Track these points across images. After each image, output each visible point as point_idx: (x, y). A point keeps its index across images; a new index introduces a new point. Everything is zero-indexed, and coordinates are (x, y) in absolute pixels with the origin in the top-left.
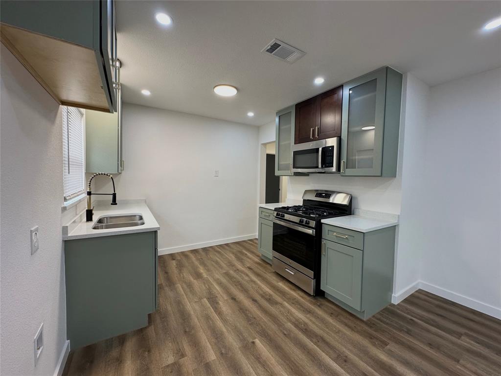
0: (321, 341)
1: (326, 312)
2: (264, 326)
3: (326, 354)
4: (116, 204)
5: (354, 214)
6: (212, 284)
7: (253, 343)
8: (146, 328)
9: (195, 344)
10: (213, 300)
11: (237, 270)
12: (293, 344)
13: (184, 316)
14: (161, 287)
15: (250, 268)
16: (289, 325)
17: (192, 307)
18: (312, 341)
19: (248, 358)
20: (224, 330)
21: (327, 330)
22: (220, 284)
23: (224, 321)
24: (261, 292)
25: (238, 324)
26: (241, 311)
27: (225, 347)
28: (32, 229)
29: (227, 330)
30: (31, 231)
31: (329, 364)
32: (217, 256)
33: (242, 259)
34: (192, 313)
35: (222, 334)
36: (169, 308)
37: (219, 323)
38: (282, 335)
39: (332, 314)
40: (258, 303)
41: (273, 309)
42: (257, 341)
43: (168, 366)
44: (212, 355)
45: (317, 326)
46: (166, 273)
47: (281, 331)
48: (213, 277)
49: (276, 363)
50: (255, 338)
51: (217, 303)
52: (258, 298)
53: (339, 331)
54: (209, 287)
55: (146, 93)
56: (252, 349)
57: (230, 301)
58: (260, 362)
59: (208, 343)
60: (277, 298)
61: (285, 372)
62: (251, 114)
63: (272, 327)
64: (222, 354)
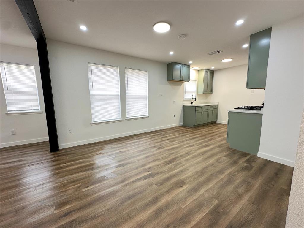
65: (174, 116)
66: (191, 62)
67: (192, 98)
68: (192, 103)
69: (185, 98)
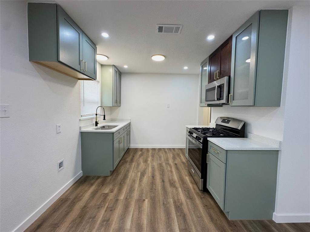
0: (183, 216)
1: (203, 203)
2: (156, 195)
3: (178, 224)
4: (105, 120)
5: (247, 137)
6: (149, 167)
7: (144, 200)
8: (108, 176)
9: (120, 190)
10: (143, 175)
11: (168, 164)
12: (163, 210)
13: (125, 177)
14: (126, 162)
15: (176, 164)
16: (171, 201)
17: (131, 175)
18: (176, 214)
19: (135, 206)
20: (136, 189)
21: (193, 213)
22: (153, 168)
23: (140, 185)
24: (171, 178)
25: (145, 189)
26: (151, 184)
27: (130, 196)
28: (57, 125)
29: (138, 189)
30: (57, 126)
31: (174, 230)
32: (163, 154)
33: (176, 158)
34: (129, 177)
35: (134, 190)
36: (122, 172)
37: (137, 186)
38: (161, 203)
39: (206, 206)
40: (164, 183)
41: (169, 189)
42: (147, 201)
43: (104, 193)
44: (122, 197)
45: (188, 208)
46: (133, 156)
47: (164, 201)
48: (152, 164)
49: (146, 214)
50: (147, 198)
51: (144, 176)
52: (166, 181)
53: (201, 217)
54: (146, 168)
55: (126, 67)
56: (141, 203)
57: (151, 177)
58: (139, 210)
59: (125, 191)
60: (178, 184)
61: (147, 220)
62: (186, 68)
63: (160, 197)
64: (126, 198)
65: (61, 165)
66: (105, 35)
67: (96, 115)
68: (97, 124)
69: (85, 116)
